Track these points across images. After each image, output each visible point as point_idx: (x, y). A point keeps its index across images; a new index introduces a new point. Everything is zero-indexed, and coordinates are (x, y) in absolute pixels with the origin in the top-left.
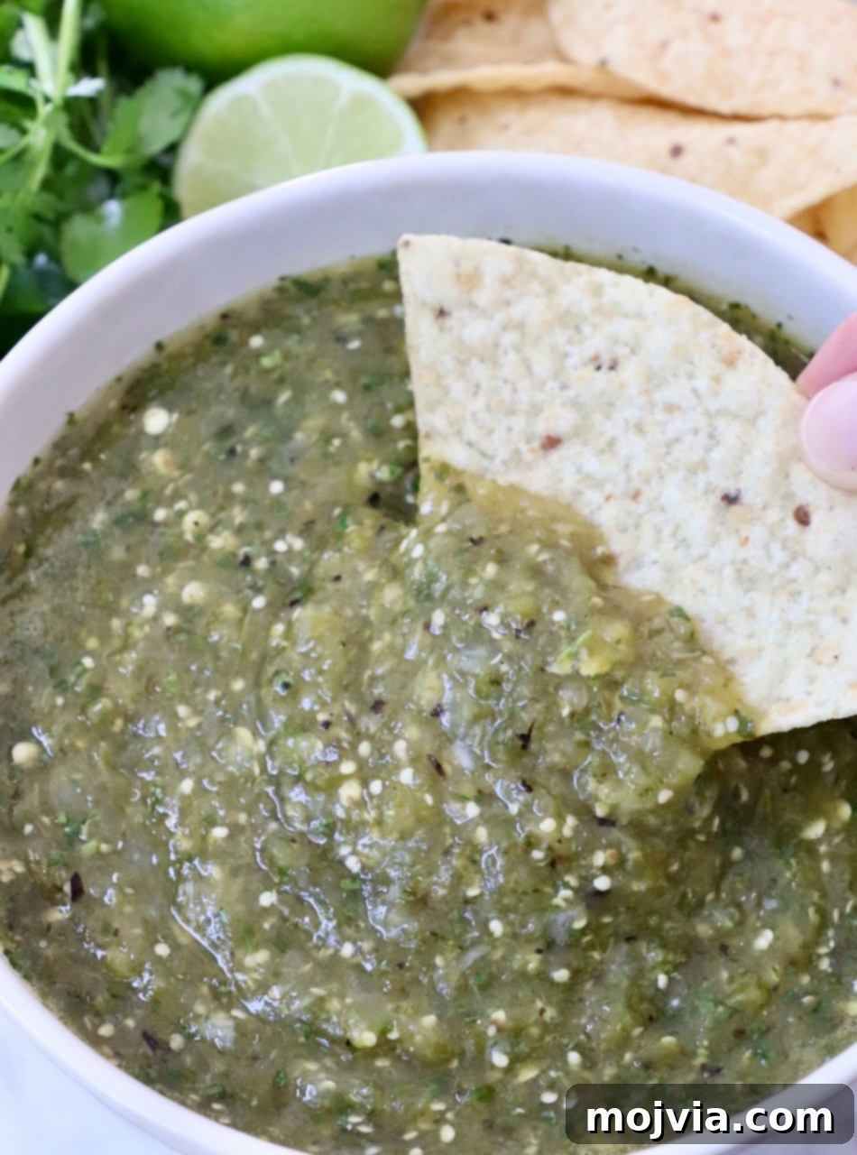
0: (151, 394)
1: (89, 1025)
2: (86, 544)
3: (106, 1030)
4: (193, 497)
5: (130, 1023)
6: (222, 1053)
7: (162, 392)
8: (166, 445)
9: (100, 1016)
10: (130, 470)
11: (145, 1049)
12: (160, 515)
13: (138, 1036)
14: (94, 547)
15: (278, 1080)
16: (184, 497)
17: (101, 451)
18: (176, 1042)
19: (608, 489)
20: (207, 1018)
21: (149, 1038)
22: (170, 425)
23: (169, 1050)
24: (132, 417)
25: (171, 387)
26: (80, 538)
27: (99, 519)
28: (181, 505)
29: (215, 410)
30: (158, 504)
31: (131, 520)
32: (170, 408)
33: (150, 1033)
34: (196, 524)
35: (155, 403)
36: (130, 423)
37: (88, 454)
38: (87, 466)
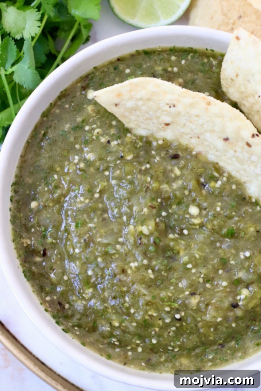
1: (43, 296)
2: (62, 135)
3: (48, 298)
4: (98, 124)
5: (55, 297)
6: (79, 313)
8: (93, 104)
9: (47, 294)
11: (59, 307)
12: (87, 128)
13: (57, 302)
15: (94, 324)
16: (96, 124)
18: (67, 306)
19: (190, 136)
20: (76, 302)
21: (60, 304)
23: (64, 308)
26: (61, 133)
27: (67, 126)
28: (95, 126)
30: (87, 124)
31: (77, 128)
33: (60, 302)
34: (98, 133)
35: (91, 88)
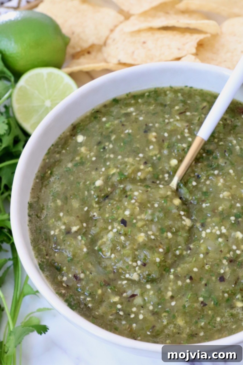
0: (78, 131)
2: (67, 171)
7: (81, 130)
8: (84, 145)
10: (76, 152)
14: (69, 171)
17: (67, 147)
22: (84, 140)
24: (74, 138)
25: (83, 129)
26: (65, 169)
27: (70, 165)
29: (95, 138)
31: (79, 164)
32: (84, 135)
35: (79, 134)
36: (73, 140)
37: (63, 148)
38: (64, 151)
